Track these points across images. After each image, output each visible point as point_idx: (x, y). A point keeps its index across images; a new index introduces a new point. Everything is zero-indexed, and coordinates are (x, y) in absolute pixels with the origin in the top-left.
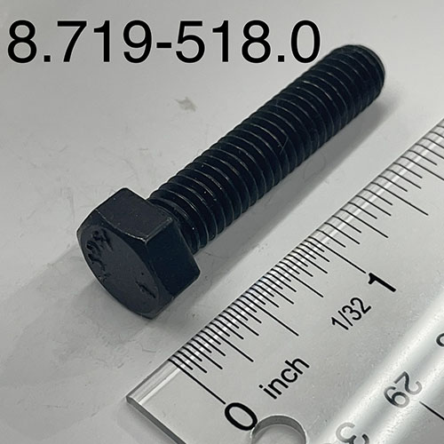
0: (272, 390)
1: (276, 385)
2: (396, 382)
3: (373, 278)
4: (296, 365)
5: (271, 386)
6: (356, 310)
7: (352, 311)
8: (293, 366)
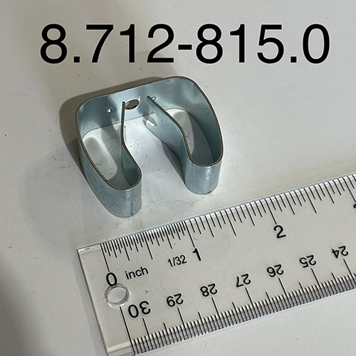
0: (128, 276)
1: (132, 275)
2: (175, 296)
3: (196, 251)
4: (144, 271)
5: (130, 274)
6: (181, 260)
7: (179, 260)
8: (142, 270)
